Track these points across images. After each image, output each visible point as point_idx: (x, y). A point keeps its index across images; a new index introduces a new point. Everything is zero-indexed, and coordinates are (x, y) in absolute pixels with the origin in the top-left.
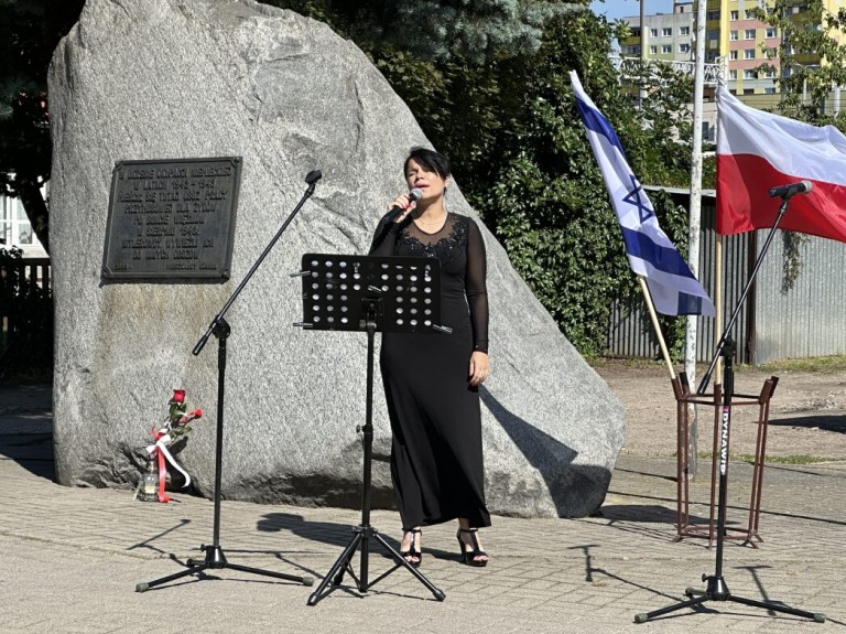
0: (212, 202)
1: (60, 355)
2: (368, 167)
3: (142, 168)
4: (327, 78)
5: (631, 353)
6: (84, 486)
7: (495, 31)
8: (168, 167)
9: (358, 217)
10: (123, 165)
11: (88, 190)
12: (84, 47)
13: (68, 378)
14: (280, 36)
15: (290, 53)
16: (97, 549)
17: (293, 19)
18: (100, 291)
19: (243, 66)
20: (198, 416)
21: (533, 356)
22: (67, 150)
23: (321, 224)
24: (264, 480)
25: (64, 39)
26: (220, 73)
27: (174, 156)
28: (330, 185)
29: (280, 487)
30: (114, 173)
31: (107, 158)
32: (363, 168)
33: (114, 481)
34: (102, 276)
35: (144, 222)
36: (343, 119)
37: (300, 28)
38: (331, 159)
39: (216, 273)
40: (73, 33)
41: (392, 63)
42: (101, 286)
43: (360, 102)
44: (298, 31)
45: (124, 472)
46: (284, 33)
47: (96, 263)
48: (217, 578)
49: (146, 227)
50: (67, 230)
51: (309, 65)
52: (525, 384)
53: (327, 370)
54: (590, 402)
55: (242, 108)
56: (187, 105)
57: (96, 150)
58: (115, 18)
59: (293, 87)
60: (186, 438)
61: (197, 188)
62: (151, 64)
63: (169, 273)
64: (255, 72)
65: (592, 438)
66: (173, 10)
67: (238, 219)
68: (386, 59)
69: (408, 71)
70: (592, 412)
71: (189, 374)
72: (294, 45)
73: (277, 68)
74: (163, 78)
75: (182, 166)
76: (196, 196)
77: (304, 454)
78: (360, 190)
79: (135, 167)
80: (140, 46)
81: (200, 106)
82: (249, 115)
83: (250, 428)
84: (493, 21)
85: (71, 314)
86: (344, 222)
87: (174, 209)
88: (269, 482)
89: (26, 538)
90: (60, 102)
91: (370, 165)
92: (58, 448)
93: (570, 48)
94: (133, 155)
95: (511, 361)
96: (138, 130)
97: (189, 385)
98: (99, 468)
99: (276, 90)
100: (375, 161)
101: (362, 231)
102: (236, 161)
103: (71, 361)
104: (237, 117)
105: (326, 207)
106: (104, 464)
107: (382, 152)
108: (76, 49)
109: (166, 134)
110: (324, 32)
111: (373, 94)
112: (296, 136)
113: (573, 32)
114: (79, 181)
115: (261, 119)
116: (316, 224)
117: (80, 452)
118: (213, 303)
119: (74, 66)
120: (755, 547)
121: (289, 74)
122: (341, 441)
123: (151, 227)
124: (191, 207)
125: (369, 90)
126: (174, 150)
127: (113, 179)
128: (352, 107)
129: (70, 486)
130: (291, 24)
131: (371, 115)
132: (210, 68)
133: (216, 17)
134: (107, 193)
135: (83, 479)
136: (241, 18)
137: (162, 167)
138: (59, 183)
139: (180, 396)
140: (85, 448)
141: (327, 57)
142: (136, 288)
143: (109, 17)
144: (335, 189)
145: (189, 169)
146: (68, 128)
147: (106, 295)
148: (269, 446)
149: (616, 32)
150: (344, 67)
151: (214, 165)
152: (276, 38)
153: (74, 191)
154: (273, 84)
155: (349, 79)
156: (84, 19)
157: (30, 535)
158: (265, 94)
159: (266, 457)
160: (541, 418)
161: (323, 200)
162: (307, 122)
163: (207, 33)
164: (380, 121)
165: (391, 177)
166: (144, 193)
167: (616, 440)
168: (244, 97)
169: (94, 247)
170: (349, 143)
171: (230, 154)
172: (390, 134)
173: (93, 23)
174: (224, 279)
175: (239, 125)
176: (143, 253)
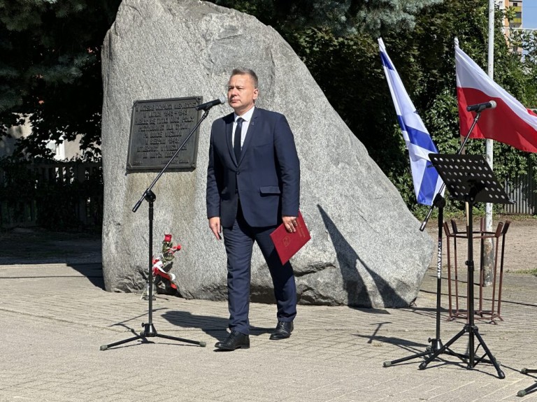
0: (186, 124)
1: (105, 216)
2: (276, 101)
3: (148, 104)
4: (253, 48)
5: (518, 211)
6: (118, 292)
7: (385, 18)
8: (162, 103)
10: (138, 103)
11: (120, 118)
12: (117, 35)
13: (109, 229)
14: (225, 24)
15: (231, 34)
17: (234, 14)
18: (126, 177)
19: (203, 43)
20: (178, 249)
21: (376, 211)
22: (109, 96)
24: (215, 287)
25: (109, 31)
26: (191, 47)
27: (165, 97)
29: (224, 291)
30: (133, 108)
31: (130, 100)
32: (273, 101)
33: (135, 288)
34: (127, 169)
35: (149, 136)
36: (262, 72)
37: (238, 19)
39: (188, 165)
40: (113, 27)
41: (347, 39)
42: (126, 175)
43: (273, 62)
44: (236, 22)
45: (140, 283)
46: (227, 24)
47: (123, 162)
48: (153, 343)
49: (150, 139)
50: (110, 142)
51: (243, 41)
52: (369, 228)
54: (411, 239)
55: (203, 67)
56: (173, 67)
57: (123, 95)
58: (134, 17)
59: (233, 54)
60: (172, 263)
61: (177, 116)
62: (153, 43)
63: (163, 166)
64: (210, 46)
65: (410, 260)
66: (165, 11)
67: (200, 133)
68: (343, 37)
69: (356, 44)
70: (412, 244)
71: (174, 225)
72: (233, 30)
73: (223, 43)
74: (159, 51)
75: (170, 103)
76: (177, 120)
79: (144, 104)
80: (147, 33)
81: (179, 67)
82: (206, 72)
83: (207, 256)
84: (384, 12)
85: (111, 192)
87: (165, 128)
88: (218, 288)
89: (60, 321)
90: (107, 68)
91: (278, 99)
92: (105, 269)
93: (475, 26)
94: (144, 97)
95: (362, 214)
96: (146, 82)
97: (174, 232)
98: (126, 281)
99: (223, 56)
100: (281, 97)
102: (199, 99)
103: (110, 219)
104: (200, 73)
106: (129, 279)
107: (286, 92)
108: (114, 36)
109: (161, 84)
110: (253, 21)
111: (282, 57)
113: (477, 15)
114: (115, 113)
115: (213, 74)
117: (116, 271)
118: (187, 183)
119: (113, 46)
120: (495, 324)
121: (230, 47)
122: (257, 263)
123: (153, 139)
124: (174, 127)
125: (280, 55)
126: (165, 94)
127: (133, 111)
128: (268, 66)
129: (110, 291)
130: (232, 18)
131: (280, 70)
132: (185, 45)
133: (189, 14)
134: (130, 120)
135: (118, 288)
136: (203, 15)
137: (159, 103)
138: (106, 115)
139: (168, 238)
140: (119, 270)
141: (254, 36)
142: (145, 175)
143: (131, 17)
145: (173, 104)
146: (110, 82)
147: (129, 180)
148: (218, 267)
149: (506, 15)
150: (264, 42)
151: (187, 102)
152: (222, 26)
153: (113, 119)
154: (221, 53)
155: (267, 49)
156: (117, 19)
157: (64, 319)
158: (216, 59)
159: (216, 273)
160: (378, 248)
163: (184, 24)
164: (285, 73)
165: (291, 106)
166: (149, 119)
167: (426, 261)
168: (203, 61)
169: (123, 151)
170: (265, 86)
171: (196, 95)
172: (291, 81)
173: (122, 21)
174: (192, 168)
175: (201, 77)
176: (148, 154)
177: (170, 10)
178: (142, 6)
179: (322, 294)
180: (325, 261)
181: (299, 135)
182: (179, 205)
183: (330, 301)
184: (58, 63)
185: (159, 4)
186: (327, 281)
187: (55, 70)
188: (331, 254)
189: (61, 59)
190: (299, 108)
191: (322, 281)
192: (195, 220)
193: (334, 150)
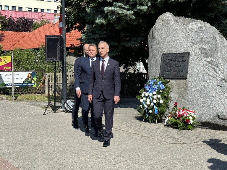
0: (183, 62)
3: (168, 55)
4: (209, 35)
9: (216, 65)
10: (163, 54)
11: (156, 60)
12: (156, 30)
15: (201, 29)
16: (159, 140)
17: (201, 22)
19: (190, 33)
22: (152, 51)
23: (208, 67)
25: (152, 29)
26: (185, 34)
27: (175, 52)
28: (210, 58)
30: (162, 56)
31: (160, 53)
32: (217, 54)
35: (168, 66)
36: (213, 44)
37: (203, 24)
38: (210, 52)
39: (184, 77)
40: (154, 27)
43: (216, 40)
45: (164, 119)
46: (199, 25)
47: (158, 75)
49: (168, 68)
50: (152, 68)
51: (205, 32)
53: (209, 99)
55: (190, 42)
56: (178, 41)
57: (158, 51)
58: (162, 24)
59: (201, 37)
61: (180, 59)
62: (170, 33)
63: (173, 77)
64: (193, 34)
66: (175, 21)
67: (189, 66)
71: (178, 99)
73: (198, 33)
74: (172, 36)
75: (176, 55)
76: (179, 61)
77: (204, 118)
78: (217, 59)
79: (166, 55)
80: (168, 29)
81: (180, 41)
82: (191, 43)
86: (213, 66)
87: (175, 64)
90: (151, 42)
91: (219, 54)
94: (166, 52)
96: (167, 47)
97: (178, 101)
99: (197, 38)
100: (220, 53)
101: (217, 68)
102: (189, 53)
104: (188, 43)
105: (209, 63)
107: (221, 51)
108: (154, 31)
109: (173, 48)
110: (208, 25)
112: (202, 47)
114: (154, 58)
115: (194, 44)
116: (207, 67)
118: (183, 84)
119: (154, 34)
121: (200, 34)
122: (213, 115)
123: (170, 67)
125: (218, 37)
126: (175, 51)
128: (214, 41)
130: (201, 23)
131: (219, 43)
132: (183, 33)
133: (184, 22)
134: (160, 61)
136: (190, 22)
137: (172, 55)
138: (150, 59)
139: (176, 104)
141: (209, 30)
144: (211, 59)
145: (178, 55)
146: (152, 47)
150: (213, 32)
151: (184, 54)
152: (197, 26)
153: (153, 60)
154: (197, 36)
155: (214, 35)
156: (156, 24)
157: (144, 135)
158: (195, 39)
161: (208, 62)
162: (204, 44)
163: (182, 26)
164: (221, 44)
165: (224, 56)
166: (168, 60)
168: (190, 39)
169: (157, 72)
171: (187, 52)
172: (223, 47)
173: (158, 25)
174: (186, 79)
175: (189, 45)
176: (168, 73)
177: (177, 21)
178: (166, 20)
182: (180, 92)
184: (132, 41)
185: (172, 19)
187: (131, 43)
189: (133, 39)
192: (186, 98)
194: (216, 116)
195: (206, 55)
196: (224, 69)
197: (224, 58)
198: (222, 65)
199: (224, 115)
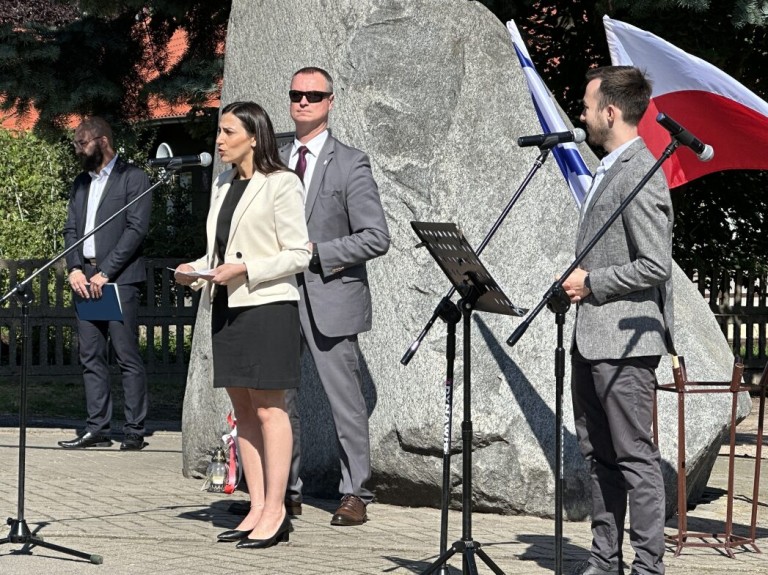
2: (450, 136)
4: (429, 41)
6: (199, 478)
9: (426, 191)
13: (195, 365)
15: (390, 16)
19: (343, 32)
23: (388, 198)
26: (324, 41)
28: (404, 156)
32: (444, 138)
36: (438, 84)
38: (412, 129)
43: (463, 67)
51: (412, 30)
59: (389, 52)
62: (275, 34)
64: (352, 38)
72: (395, 9)
73: (374, 33)
74: (282, 49)
78: (433, 161)
82: (341, 85)
86: (409, 196)
91: (455, 135)
99: (371, 56)
100: (463, 130)
101: (425, 206)
103: (197, 348)
105: (396, 180)
107: (476, 121)
111: (484, 58)
112: (378, 105)
115: (351, 88)
121: (387, 39)
122: (380, 431)
128: (453, 73)
131: (474, 81)
132: (316, 37)
135: (198, 470)
140: (199, 438)
141: (433, 20)
144: (407, 161)
150: (454, 29)
152: (376, 2)
154: (368, 51)
155: (458, 43)
158: (359, 61)
161: (394, 173)
162: (394, 90)
163: (319, 1)
164: (485, 87)
165: (481, 147)
167: (699, 439)
168: (339, 65)
170: (439, 111)
172: (494, 101)
179: (485, 491)
180: (487, 432)
181: (486, 199)
183: (500, 506)
186: (491, 467)
188: (501, 418)
190: (497, 150)
191: (483, 468)
193: (553, 229)
194: (390, 436)
195: (390, 139)
196: (461, 210)
197: (480, 154)
198: (453, 188)
199: (415, 432)
